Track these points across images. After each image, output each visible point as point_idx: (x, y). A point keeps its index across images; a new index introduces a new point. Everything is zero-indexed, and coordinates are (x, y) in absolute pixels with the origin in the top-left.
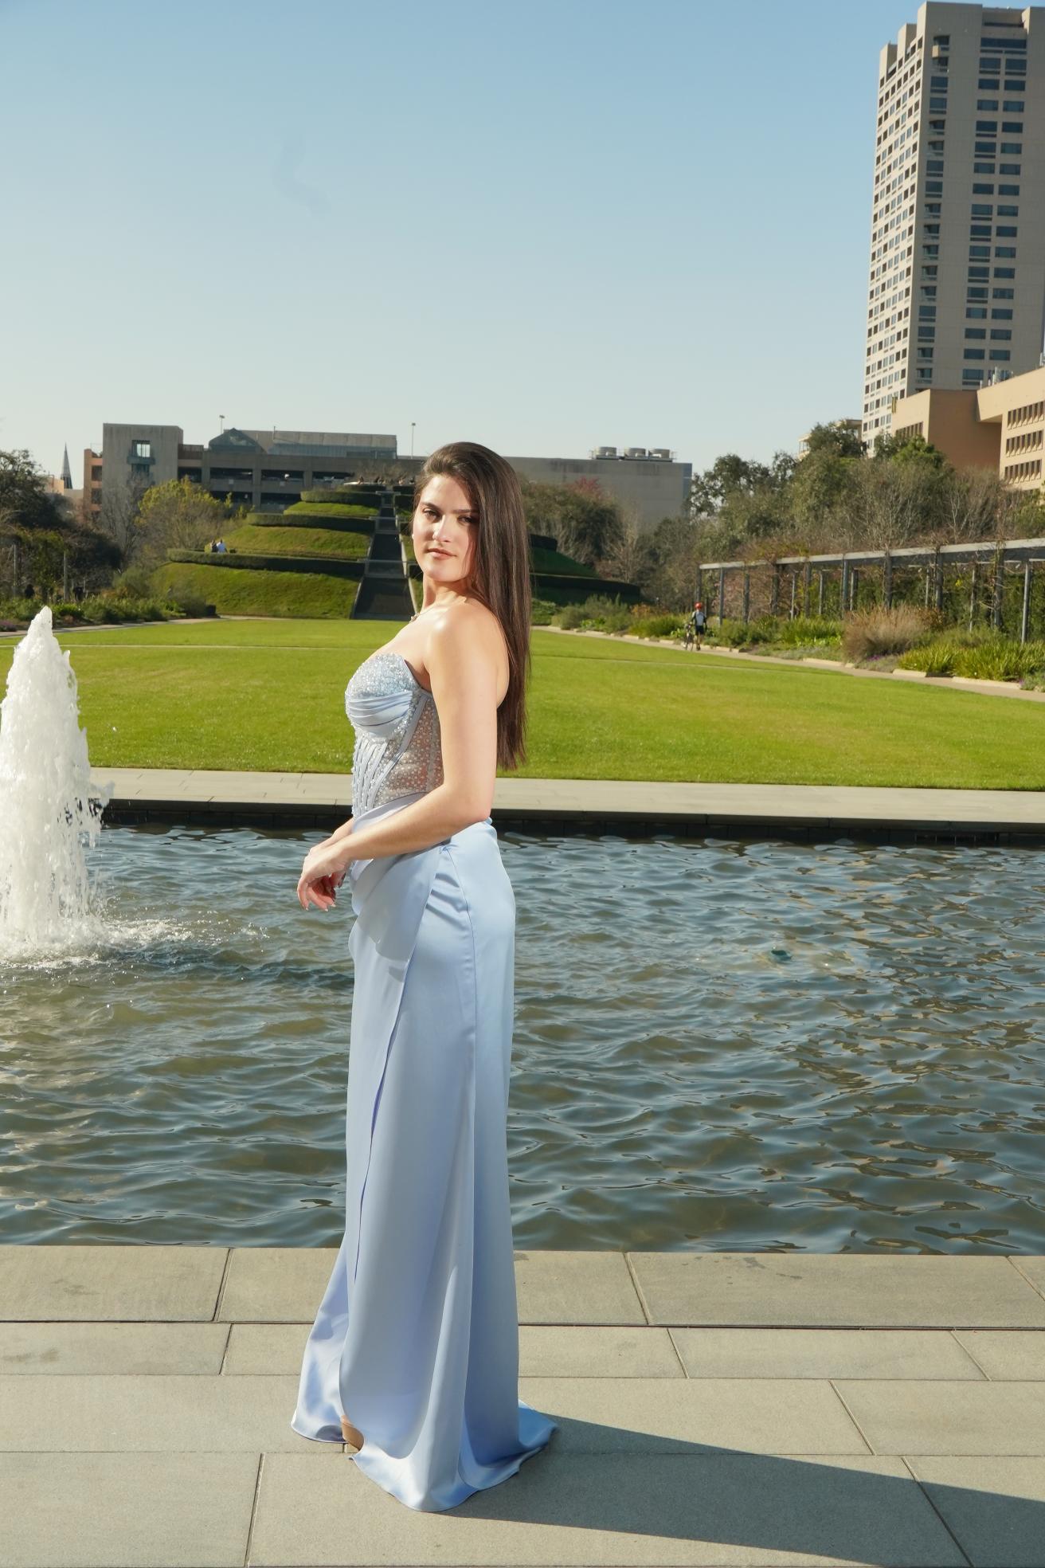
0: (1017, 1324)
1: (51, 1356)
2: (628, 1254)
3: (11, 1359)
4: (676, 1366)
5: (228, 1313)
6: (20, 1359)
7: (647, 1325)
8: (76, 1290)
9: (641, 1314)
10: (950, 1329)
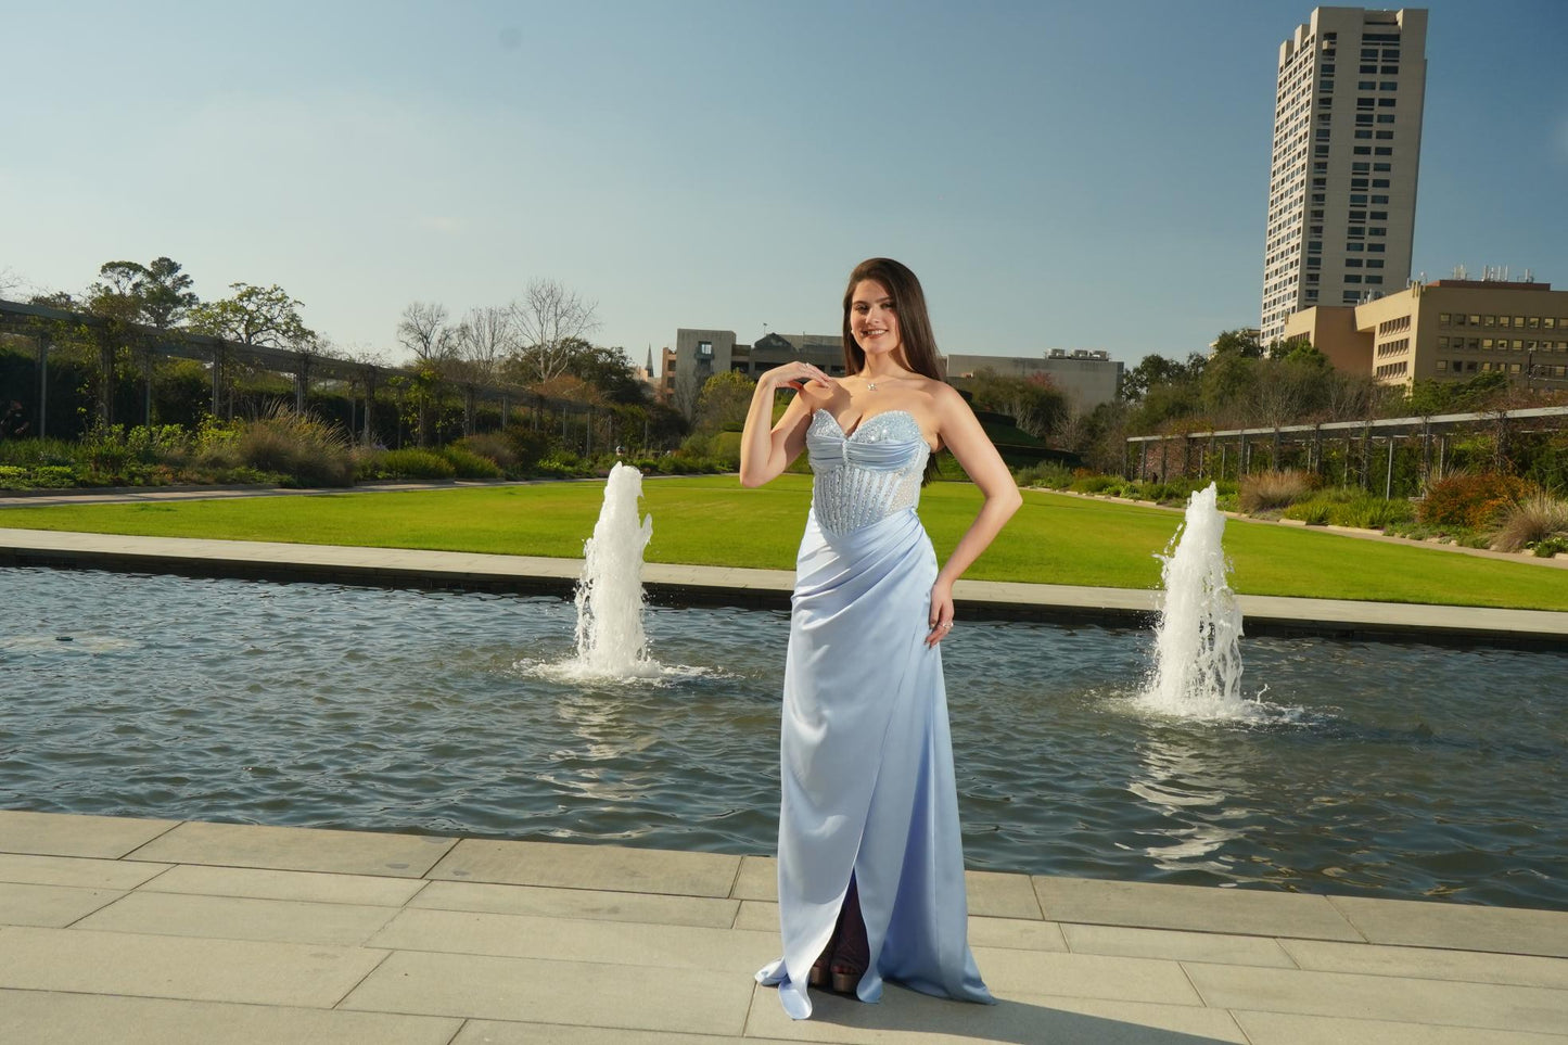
0: (1327, 938)
1: (615, 910)
2: (1033, 877)
3: (587, 910)
4: (1063, 946)
5: (740, 893)
6: (593, 911)
7: (1044, 920)
8: (633, 874)
9: (1039, 912)
10: (1274, 937)
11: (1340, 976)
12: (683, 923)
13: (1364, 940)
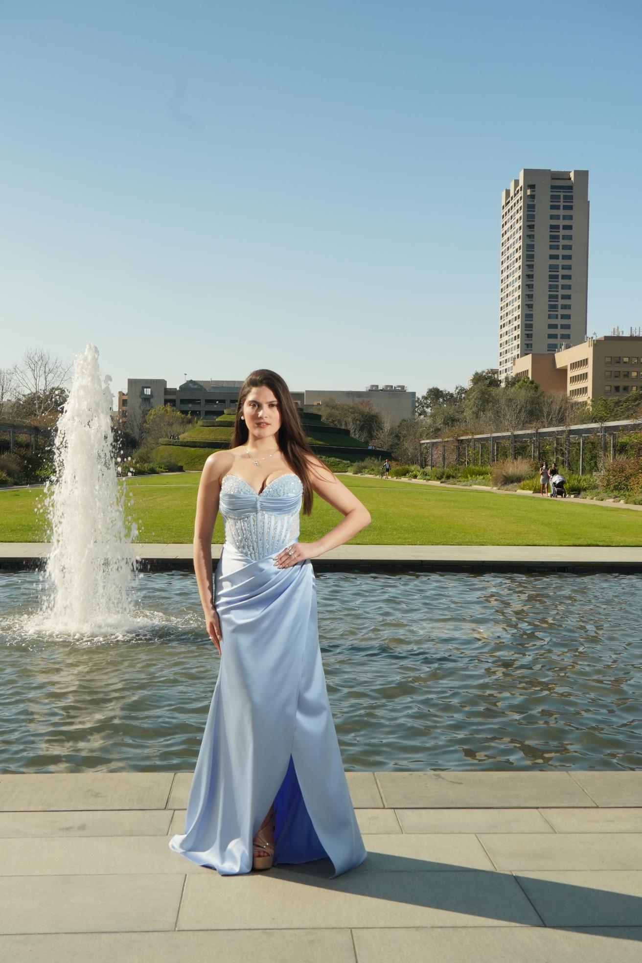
0: (572, 805)
1: (82, 827)
2: (376, 773)
3: (62, 829)
4: (398, 828)
5: (172, 805)
6: (68, 829)
7: (384, 808)
8: (97, 795)
9: (381, 802)
10: (537, 808)
11: (581, 835)
12: (131, 834)
13: (595, 805)
